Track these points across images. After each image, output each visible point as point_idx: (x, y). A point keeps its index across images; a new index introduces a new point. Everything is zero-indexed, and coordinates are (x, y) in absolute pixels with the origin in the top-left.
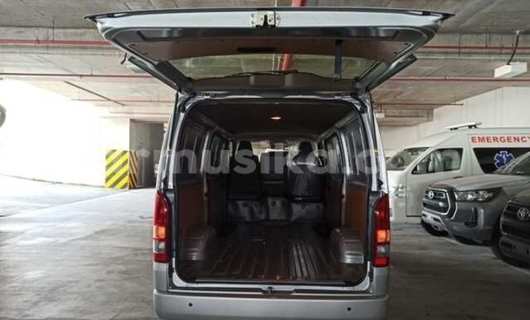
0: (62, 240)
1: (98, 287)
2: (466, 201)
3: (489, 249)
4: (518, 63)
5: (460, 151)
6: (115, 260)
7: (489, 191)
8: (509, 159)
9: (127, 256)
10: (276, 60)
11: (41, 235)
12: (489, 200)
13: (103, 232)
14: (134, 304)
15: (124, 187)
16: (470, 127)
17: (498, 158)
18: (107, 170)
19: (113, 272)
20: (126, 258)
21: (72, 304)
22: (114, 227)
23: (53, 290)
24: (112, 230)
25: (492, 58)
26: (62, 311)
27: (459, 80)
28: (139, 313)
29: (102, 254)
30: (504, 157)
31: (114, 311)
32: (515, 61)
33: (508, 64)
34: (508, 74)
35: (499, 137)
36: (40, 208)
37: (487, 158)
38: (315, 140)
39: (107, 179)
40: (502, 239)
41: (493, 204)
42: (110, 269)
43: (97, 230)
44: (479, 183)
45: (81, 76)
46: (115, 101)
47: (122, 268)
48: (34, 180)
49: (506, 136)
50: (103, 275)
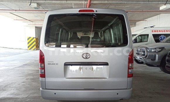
0: (12, 68)
1: (22, 85)
2: (151, 52)
3: (159, 68)
4: (168, 4)
5: (148, 35)
6: (29, 75)
7: (160, 48)
8: (164, 38)
9: (34, 73)
10: (85, 3)
11: (4, 66)
12: (160, 51)
13: (26, 65)
14: (36, 91)
15: (34, 50)
16: (151, 27)
17: (161, 37)
18: (28, 44)
19: (28, 79)
20: (33, 74)
21: (12, 91)
22: (30, 63)
23: (6, 86)
24: (29, 64)
25: (160, 3)
26: (8, 94)
27: (147, 11)
28: (37, 95)
29: (25, 72)
30: (162, 37)
31: (28, 94)
32: (167, 4)
33: (165, 5)
34: (164, 9)
35: (161, 30)
36: (5, 57)
37: (157, 38)
38: (99, 32)
39: (28, 47)
40: (167, 65)
41: (161, 53)
42: (27, 78)
43: (24, 64)
44: (156, 46)
45: (16, 10)
46: (29, 20)
47: (32, 77)
48: (4, 47)
49: (163, 30)
50: (24, 80)
